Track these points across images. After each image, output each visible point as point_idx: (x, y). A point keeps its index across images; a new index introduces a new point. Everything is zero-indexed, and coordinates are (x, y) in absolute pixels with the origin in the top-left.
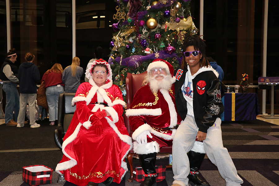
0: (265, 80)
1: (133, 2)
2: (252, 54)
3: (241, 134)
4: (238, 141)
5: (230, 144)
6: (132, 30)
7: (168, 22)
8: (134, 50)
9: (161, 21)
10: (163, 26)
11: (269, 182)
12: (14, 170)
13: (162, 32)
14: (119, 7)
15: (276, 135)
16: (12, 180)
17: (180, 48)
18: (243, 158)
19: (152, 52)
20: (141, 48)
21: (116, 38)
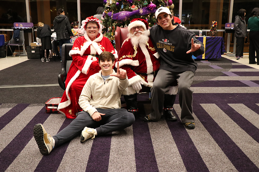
3: (208, 70)
4: (205, 77)
5: (199, 80)
8: (122, 7)
11: (224, 113)
12: (31, 103)
15: (235, 71)
16: (29, 111)
17: (160, 5)
18: (206, 93)
19: (138, 8)
20: (128, 5)
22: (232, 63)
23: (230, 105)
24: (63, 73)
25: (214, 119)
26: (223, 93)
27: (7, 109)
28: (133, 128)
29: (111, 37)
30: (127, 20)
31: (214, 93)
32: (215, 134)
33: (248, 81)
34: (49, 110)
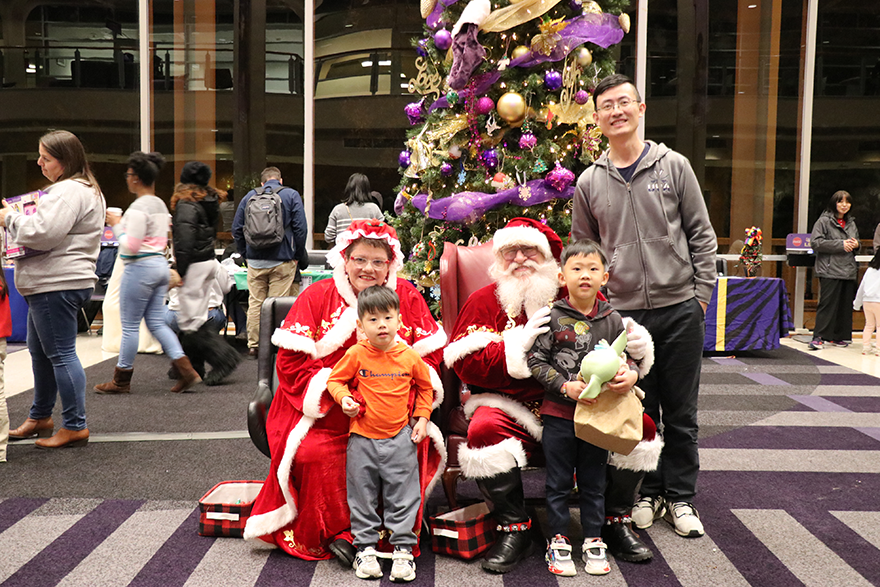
0: (804, 241)
1: (462, 50)
2: (771, 165)
3: (742, 390)
4: (736, 412)
5: (714, 422)
6: (458, 123)
7: (556, 103)
8: (462, 178)
9: (536, 99)
10: (541, 113)
12: (148, 498)
13: (541, 132)
14: (423, 61)
15: (834, 395)
16: (142, 528)
18: (748, 469)
19: (513, 183)
20: (481, 172)
21: (415, 142)
22: (819, 367)
23: (837, 514)
24: (263, 398)
25: (791, 569)
26: (806, 473)
27: (67, 517)
29: (424, 277)
30: (477, 221)
31: (773, 473)
34: (212, 523)
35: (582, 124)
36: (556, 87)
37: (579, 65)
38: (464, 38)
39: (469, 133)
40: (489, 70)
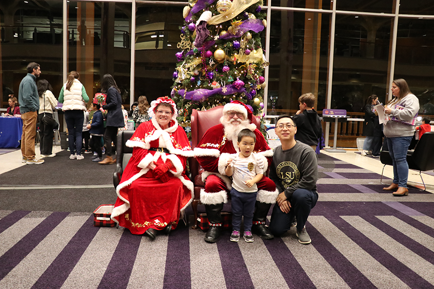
0: (329, 112)
1: (200, 32)
2: (317, 82)
6: (197, 61)
7: (237, 54)
8: (199, 83)
9: (229, 52)
10: (232, 58)
12: (71, 211)
13: (231, 65)
14: (184, 35)
16: (70, 223)
17: (249, 83)
19: (220, 86)
20: (207, 81)
21: (180, 68)
22: (334, 161)
23: (342, 217)
24: (119, 171)
25: (326, 237)
26: (331, 202)
27: (39, 219)
28: (218, 250)
29: (182, 123)
30: (205, 101)
32: (331, 258)
33: (359, 185)
34: (99, 221)
35: (248, 63)
36: (238, 47)
37: (247, 39)
38: (200, 27)
39: (202, 65)
40: (211, 40)
